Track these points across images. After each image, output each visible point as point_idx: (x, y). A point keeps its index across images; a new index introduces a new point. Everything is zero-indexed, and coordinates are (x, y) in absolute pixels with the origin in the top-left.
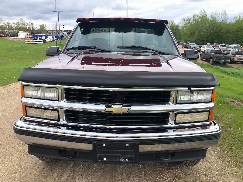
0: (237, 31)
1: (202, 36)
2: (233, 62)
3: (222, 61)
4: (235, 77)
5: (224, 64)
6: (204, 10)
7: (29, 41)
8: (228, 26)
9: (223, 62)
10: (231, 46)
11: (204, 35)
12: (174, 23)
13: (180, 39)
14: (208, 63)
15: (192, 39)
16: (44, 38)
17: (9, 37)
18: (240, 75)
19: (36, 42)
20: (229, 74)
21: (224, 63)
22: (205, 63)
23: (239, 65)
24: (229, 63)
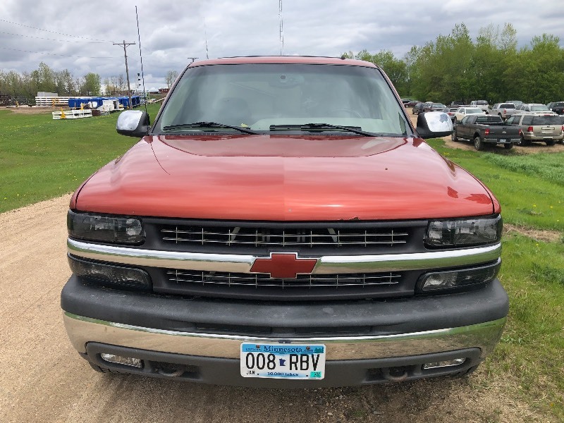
0: (540, 71)
1: (458, 84)
2: (528, 143)
3: (502, 141)
4: (528, 175)
5: (507, 149)
6: (463, 25)
7: (61, 113)
8: (518, 60)
9: (505, 144)
10: (525, 105)
11: (465, 83)
12: (394, 58)
13: (409, 94)
14: (470, 148)
15: (437, 93)
16: (95, 104)
17: (14, 106)
18: (540, 170)
19: (76, 115)
20: (514, 170)
21: (508, 146)
22: (463, 147)
23: (543, 149)
24: (518, 145)
